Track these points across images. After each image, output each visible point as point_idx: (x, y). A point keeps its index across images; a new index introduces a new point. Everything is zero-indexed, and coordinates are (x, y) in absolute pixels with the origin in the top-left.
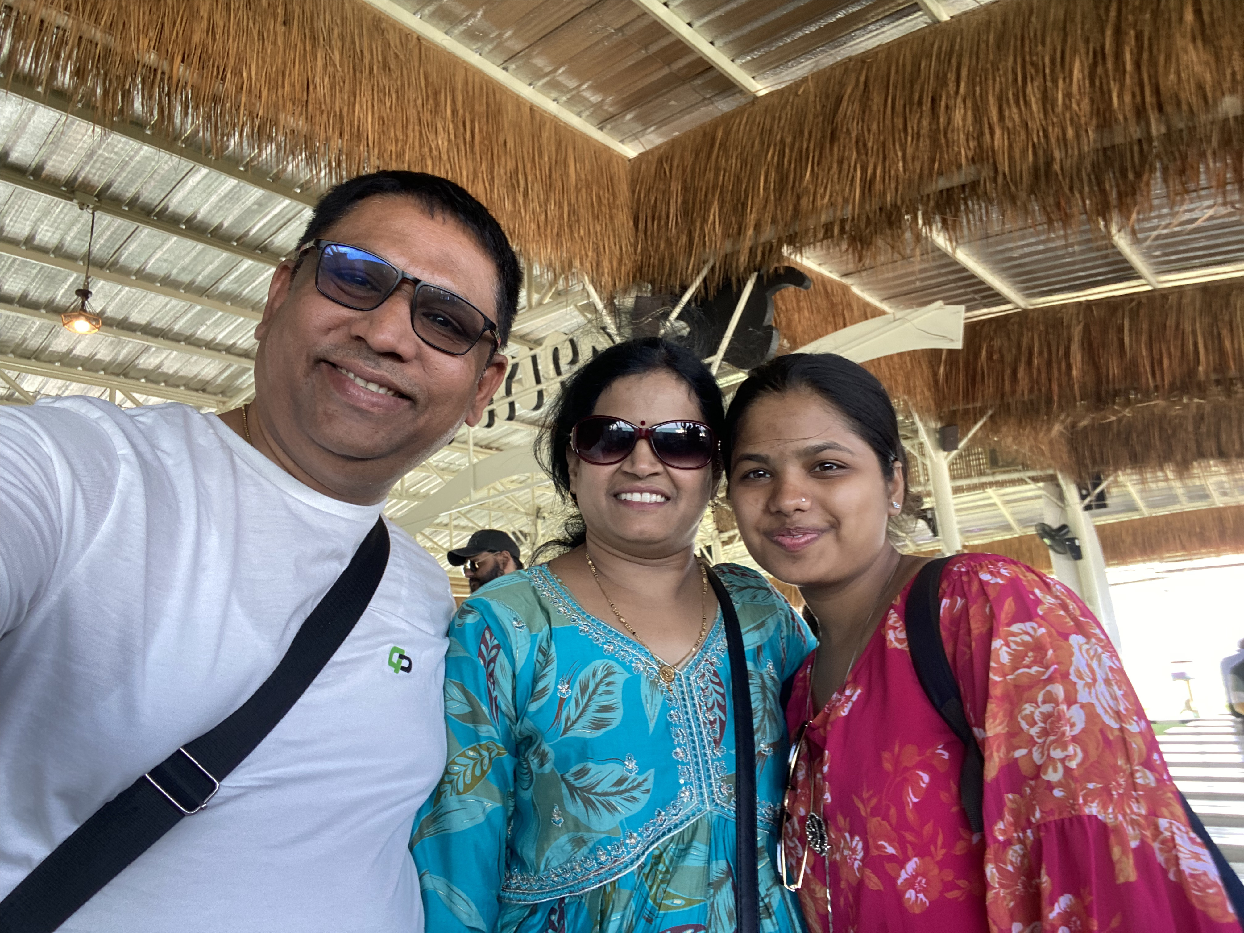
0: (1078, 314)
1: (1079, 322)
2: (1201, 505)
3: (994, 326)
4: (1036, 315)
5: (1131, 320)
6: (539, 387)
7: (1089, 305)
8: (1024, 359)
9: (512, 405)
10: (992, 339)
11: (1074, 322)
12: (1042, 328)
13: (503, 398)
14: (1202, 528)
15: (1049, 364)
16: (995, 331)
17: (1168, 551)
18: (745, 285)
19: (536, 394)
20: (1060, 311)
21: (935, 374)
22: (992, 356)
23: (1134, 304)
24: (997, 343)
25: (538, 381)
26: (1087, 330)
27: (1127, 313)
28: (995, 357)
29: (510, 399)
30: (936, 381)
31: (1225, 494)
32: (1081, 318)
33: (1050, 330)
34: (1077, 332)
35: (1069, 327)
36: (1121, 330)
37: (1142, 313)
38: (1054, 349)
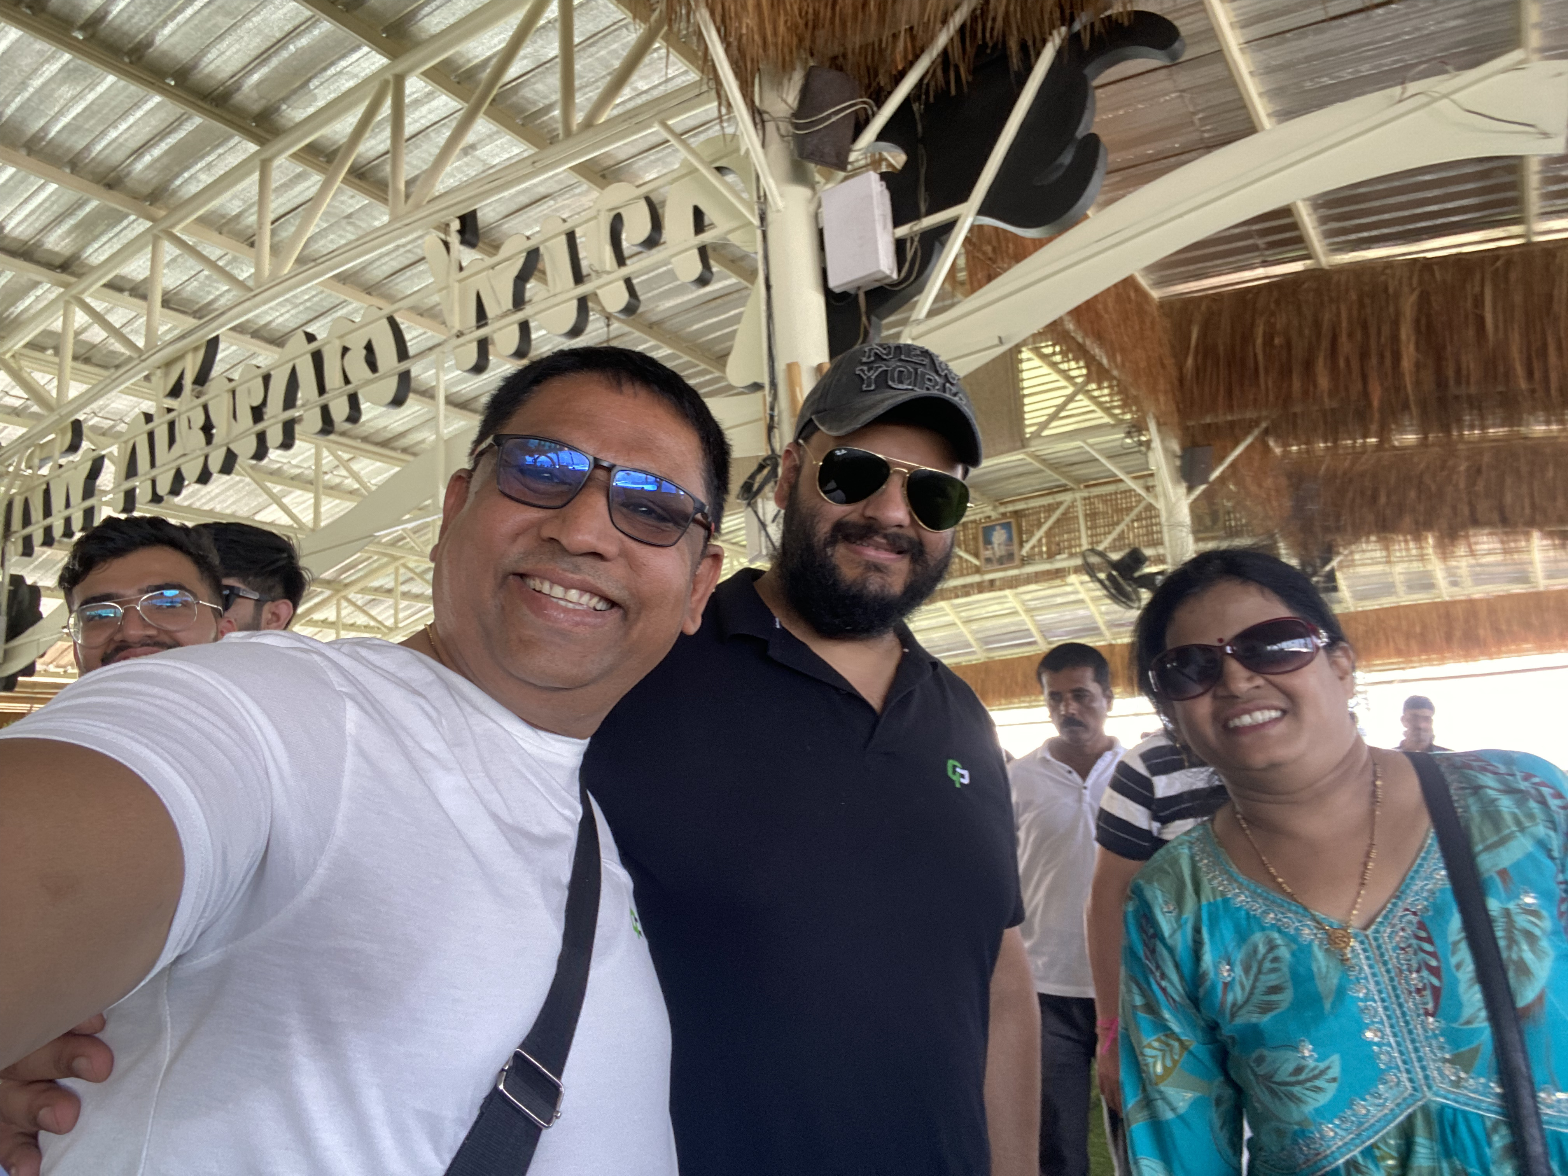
0: (1410, 278)
1: (1413, 290)
2: (1422, 598)
3: (1275, 294)
4: (1343, 278)
5: (1495, 287)
6: (582, 290)
7: (1427, 265)
8: (1325, 343)
9: (525, 328)
10: (1273, 314)
11: (1406, 289)
12: (1354, 296)
13: (505, 315)
14: (1424, 627)
15: (1364, 355)
16: (1278, 302)
17: (1378, 657)
18: (1038, 54)
19: (574, 303)
20: (1383, 273)
21: (1180, 367)
22: (1272, 339)
23: (1499, 264)
24: (1280, 322)
25: (579, 277)
26: (1424, 300)
27: (1488, 276)
28: (1277, 341)
29: (520, 316)
30: (1181, 380)
31: (1454, 584)
32: (1415, 281)
33: (1367, 301)
34: (1409, 305)
35: (1397, 295)
36: (1479, 301)
37: (1513, 276)
38: (1373, 331)
